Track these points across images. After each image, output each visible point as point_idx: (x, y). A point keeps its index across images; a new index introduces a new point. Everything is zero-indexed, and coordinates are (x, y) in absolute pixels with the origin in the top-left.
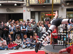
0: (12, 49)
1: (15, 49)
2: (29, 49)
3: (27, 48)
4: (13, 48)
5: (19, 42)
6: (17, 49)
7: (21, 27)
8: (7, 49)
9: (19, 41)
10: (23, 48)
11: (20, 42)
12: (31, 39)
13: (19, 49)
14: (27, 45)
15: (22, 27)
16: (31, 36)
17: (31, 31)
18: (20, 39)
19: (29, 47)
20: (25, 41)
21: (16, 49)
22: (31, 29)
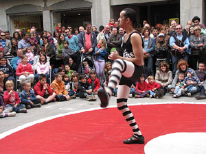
0: (146, 96)
1: (153, 97)
2: (194, 98)
3: (187, 96)
4: (150, 94)
5: (166, 78)
6: (159, 98)
7: (172, 40)
8: (133, 96)
9: (164, 76)
10: (175, 96)
11: (167, 81)
12: (201, 72)
13: (164, 97)
14: (186, 89)
15: (175, 38)
16: (201, 64)
17: (201, 48)
18: (167, 71)
19: (193, 94)
20: (181, 76)
21: (156, 96)
22: (201, 44)
